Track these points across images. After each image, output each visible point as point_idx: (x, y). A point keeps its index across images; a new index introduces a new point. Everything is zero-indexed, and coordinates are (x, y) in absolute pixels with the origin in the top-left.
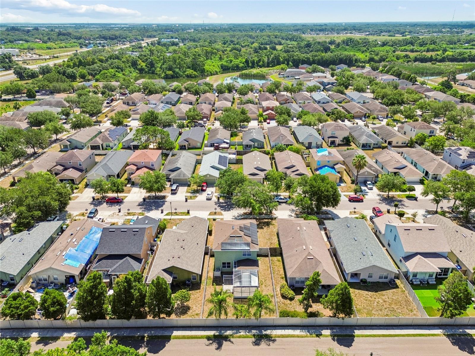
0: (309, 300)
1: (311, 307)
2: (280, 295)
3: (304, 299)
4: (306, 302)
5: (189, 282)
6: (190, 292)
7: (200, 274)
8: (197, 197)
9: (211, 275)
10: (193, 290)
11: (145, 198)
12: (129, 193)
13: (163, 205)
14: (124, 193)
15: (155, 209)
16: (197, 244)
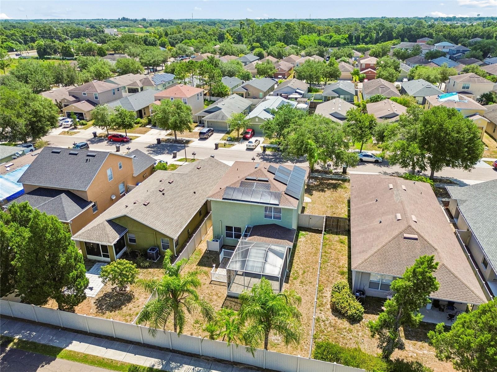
0: (396, 329)
1: (401, 347)
2: (329, 306)
3: (385, 324)
4: (387, 332)
5: (153, 251)
6: (150, 270)
7: (175, 238)
8: (234, 145)
9: (202, 248)
10: (157, 268)
11: (162, 141)
12: (144, 134)
13: (181, 150)
14: (138, 133)
15: (168, 153)
16: (195, 193)
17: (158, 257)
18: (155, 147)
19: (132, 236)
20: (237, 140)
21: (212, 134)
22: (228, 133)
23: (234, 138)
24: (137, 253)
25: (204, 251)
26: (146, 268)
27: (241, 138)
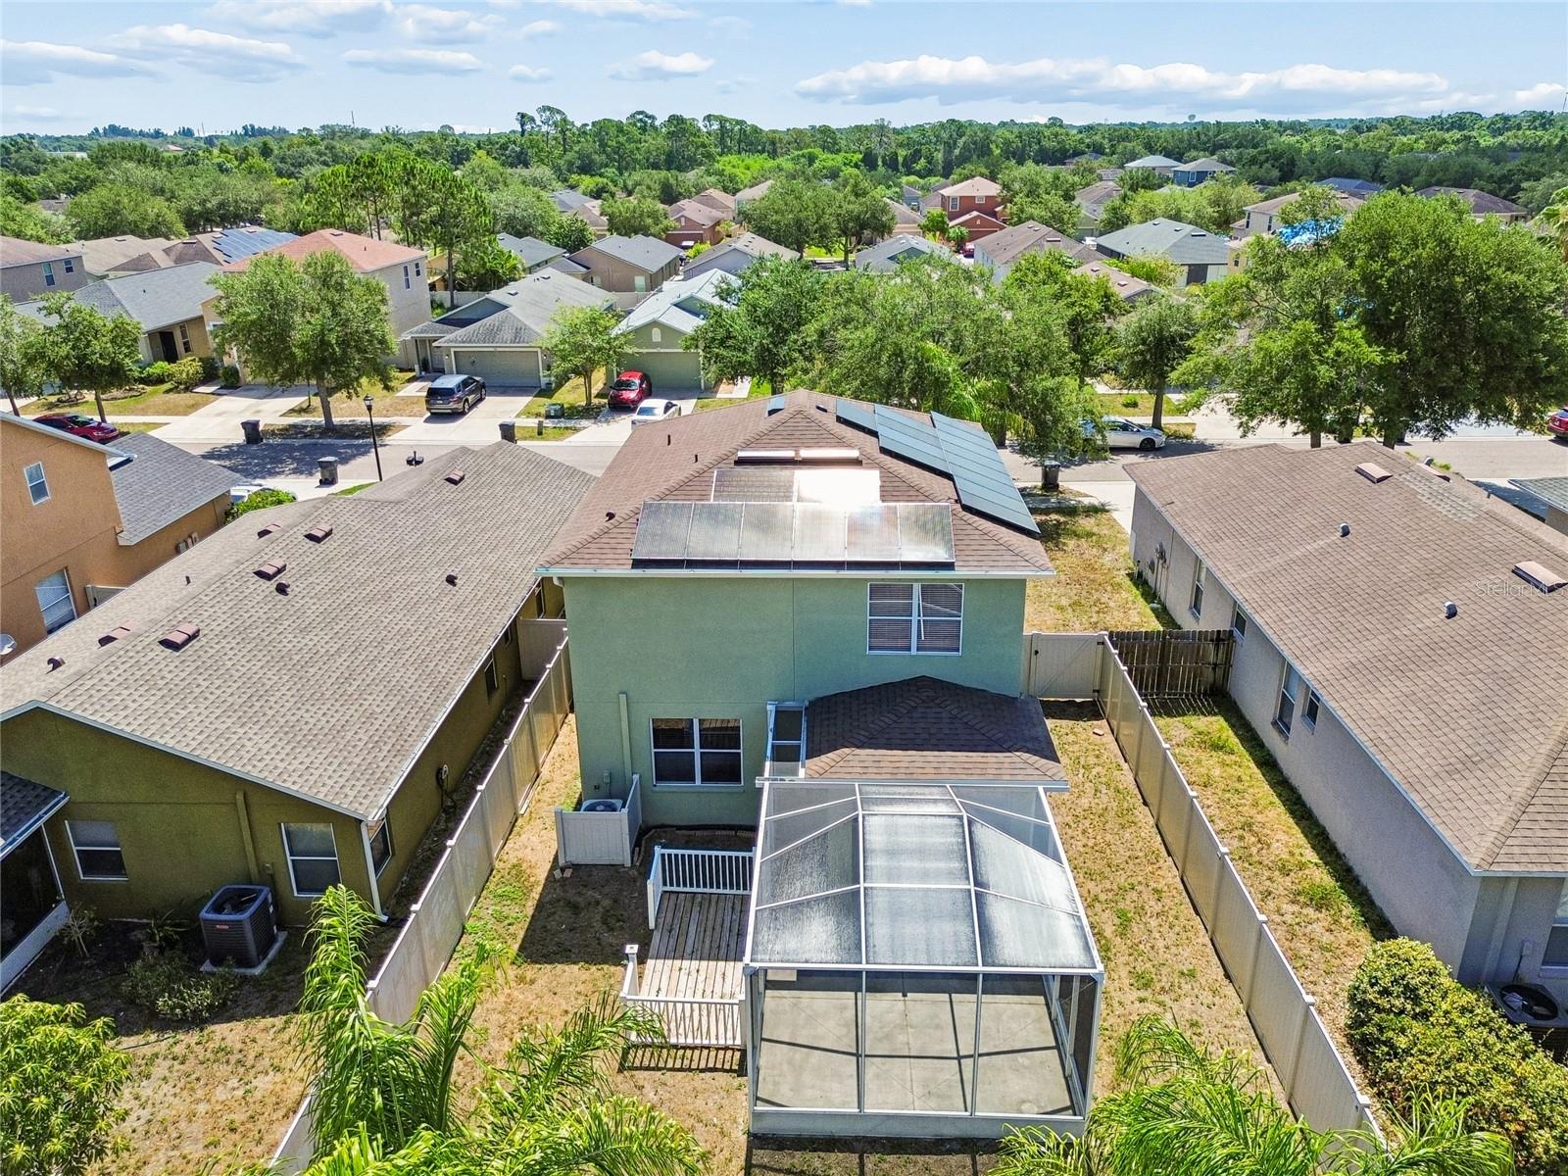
5: (238, 908)
6: (220, 1030)
7: (373, 811)
8: (576, 430)
9: (528, 854)
10: (271, 1010)
11: (265, 432)
12: (186, 414)
13: (354, 456)
14: (158, 413)
15: (295, 471)
16: (451, 580)
17: (273, 939)
18: (238, 453)
19: (101, 835)
20: (589, 412)
21: (481, 400)
22: (547, 392)
23: (572, 407)
24: (139, 935)
25: (541, 874)
26: (195, 1020)
27: (599, 407)
